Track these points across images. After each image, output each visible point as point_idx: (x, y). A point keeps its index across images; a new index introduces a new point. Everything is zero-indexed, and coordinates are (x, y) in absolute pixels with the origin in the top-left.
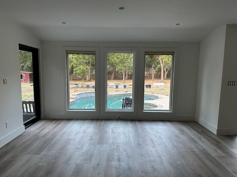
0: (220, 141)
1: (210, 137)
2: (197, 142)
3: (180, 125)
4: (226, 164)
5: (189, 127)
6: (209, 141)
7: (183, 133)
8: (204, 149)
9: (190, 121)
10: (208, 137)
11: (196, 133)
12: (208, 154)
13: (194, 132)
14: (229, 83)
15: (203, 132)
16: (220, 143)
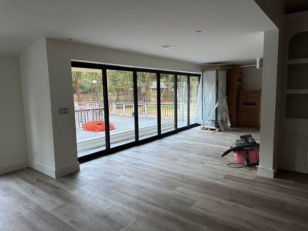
0: (59, 186)
1: (47, 184)
2: (27, 200)
3: (4, 180)
4: (64, 215)
5: (19, 180)
6: (45, 190)
7: (7, 193)
8: (38, 206)
9: (21, 170)
10: (44, 186)
11: (28, 185)
12: (42, 211)
13: (26, 185)
14: (61, 110)
15: (38, 180)
16: (59, 188)
